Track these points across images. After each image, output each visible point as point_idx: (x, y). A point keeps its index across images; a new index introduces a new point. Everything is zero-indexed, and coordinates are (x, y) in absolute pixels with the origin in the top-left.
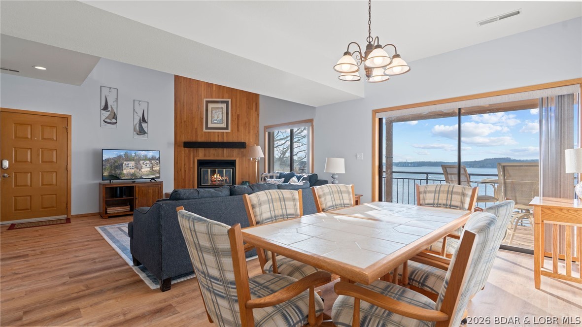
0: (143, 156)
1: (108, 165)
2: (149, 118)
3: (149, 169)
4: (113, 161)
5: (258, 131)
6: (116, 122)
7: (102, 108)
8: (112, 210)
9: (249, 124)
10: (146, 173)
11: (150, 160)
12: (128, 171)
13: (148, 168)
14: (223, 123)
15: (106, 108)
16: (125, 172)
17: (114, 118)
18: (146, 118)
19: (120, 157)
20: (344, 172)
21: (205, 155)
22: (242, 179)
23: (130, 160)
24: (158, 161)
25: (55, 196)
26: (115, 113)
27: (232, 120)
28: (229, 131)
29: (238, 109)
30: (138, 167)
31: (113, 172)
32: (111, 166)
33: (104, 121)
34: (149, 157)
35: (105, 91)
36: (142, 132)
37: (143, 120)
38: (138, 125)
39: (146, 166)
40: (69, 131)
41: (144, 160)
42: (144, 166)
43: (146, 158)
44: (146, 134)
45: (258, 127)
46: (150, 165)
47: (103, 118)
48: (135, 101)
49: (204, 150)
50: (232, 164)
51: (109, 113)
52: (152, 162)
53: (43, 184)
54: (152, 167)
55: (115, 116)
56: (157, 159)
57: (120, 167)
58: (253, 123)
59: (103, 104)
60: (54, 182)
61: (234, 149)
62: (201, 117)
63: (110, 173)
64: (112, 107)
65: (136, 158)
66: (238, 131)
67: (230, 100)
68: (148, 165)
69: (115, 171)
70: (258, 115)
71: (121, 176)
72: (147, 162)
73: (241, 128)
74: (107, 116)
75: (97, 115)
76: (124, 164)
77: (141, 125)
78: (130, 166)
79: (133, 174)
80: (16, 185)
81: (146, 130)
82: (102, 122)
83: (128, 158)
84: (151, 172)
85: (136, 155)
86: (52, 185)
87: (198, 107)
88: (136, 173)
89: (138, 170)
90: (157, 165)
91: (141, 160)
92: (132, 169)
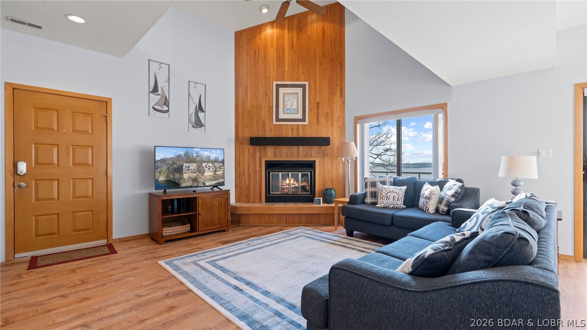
0: (206, 157)
1: (165, 167)
2: (208, 106)
3: (212, 173)
4: (170, 162)
5: (344, 124)
6: (168, 110)
7: (151, 90)
8: (168, 231)
9: (332, 114)
10: (208, 177)
11: (213, 162)
12: (189, 175)
13: (211, 171)
14: (298, 113)
15: (155, 90)
16: (185, 176)
17: (165, 104)
18: (203, 106)
19: (179, 156)
20: (536, 178)
21: (275, 155)
22: (323, 185)
23: (191, 162)
24: (221, 164)
25: (91, 213)
26: (166, 98)
27: (310, 110)
28: (306, 123)
29: (318, 95)
30: (200, 171)
31: (171, 176)
32: (168, 169)
33: (153, 108)
34: (211, 158)
35: (154, 67)
36: (198, 124)
37: (200, 108)
38: (193, 115)
39: (209, 169)
40: (108, 121)
41: (207, 162)
42: (206, 169)
43: (208, 160)
44: (203, 127)
45: (344, 119)
46: (213, 169)
47: (152, 104)
48: (190, 83)
49: (274, 148)
50: (311, 165)
51: (159, 97)
52: (216, 164)
53: (74, 197)
54: (216, 171)
55: (166, 102)
56: (221, 162)
57: (180, 170)
58: (337, 113)
59: (152, 85)
60: (90, 193)
61: (312, 147)
62: (269, 106)
63: (167, 177)
64: (162, 90)
65: (198, 159)
66: (318, 123)
67: (307, 83)
68: (211, 168)
69: (174, 175)
70: (344, 103)
71: (181, 181)
72: (210, 165)
73: (322, 120)
74: (157, 101)
75: (144, 99)
76: (184, 167)
77: (198, 115)
78: (192, 169)
79: (195, 180)
80: (37, 199)
81: (203, 121)
82: (151, 109)
83: (189, 159)
84: (215, 177)
85: (197, 155)
86: (87, 197)
87: (266, 92)
88: (198, 178)
89: (201, 175)
90: (221, 168)
91: (203, 162)
92: (194, 173)
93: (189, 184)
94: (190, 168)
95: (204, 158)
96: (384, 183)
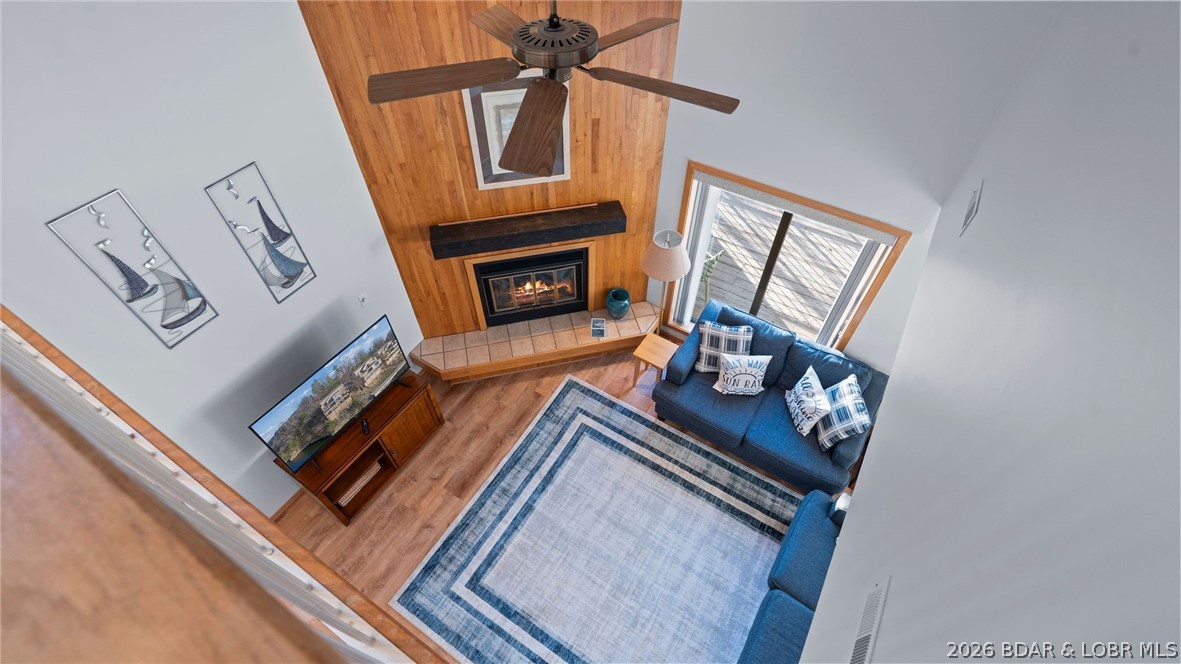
0: (355, 359)
1: (289, 436)
2: (292, 215)
3: (378, 371)
4: (294, 423)
5: (659, 164)
6: (204, 302)
7: (125, 294)
8: (349, 495)
9: (632, 145)
10: (375, 382)
11: (372, 354)
12: (339, 409)
13: (376, 369)
15: (137, 287)
16: (332, 417)
17: (186, 297)
18: (278, 222)
19: (305, 402)
23: (331, 389)
24: (390, 343)
26: (178, 281)
27: (575, 141)
28: (567, 177)
29: (596, 102)
30: (355, 386)
31: (309, 438)
32: (297, 434)
33: (165, 327)
36: (292, 272)
37: (277, 235)
38: (268, 262)
39: (371, 369)
41: (361, 363)
42: (364, 375)
43: (362, 358)
44: (307, 269)
46: (377, 364)
47: (155, 321)
48: (209, 190)
52: (379, 352)
54: (384, 362)
55: (186, 290)
56: (387, 340)
57: (319, 416)
58: (644, 140)
59: (117, 280)
63: (302, 446)
64: (153, 271)
65: (341, 375)
66: (595, 171)
68: (374, 367)
69: (312, 433)
71: (330, 429)
72: (369, 362)
73: (606, 162)
74: (160, 305)
75: (128, 325)
76: (323, 407)
77: (279, 255)
78: (339, 398)
79: (352, 407)
81: (298, 257)
82: (164, 333)
83: (326, 389)
84: (387, 372)
85: (337, 370)
87: (442, 108)
88: (358, 399)
89: (359, 391)
90: (393, 349)
91: (353, 370)
92: (345, 399)
93: (344, 423)
94: (335, 399)
95: (353, 361)
96: (732, 346)
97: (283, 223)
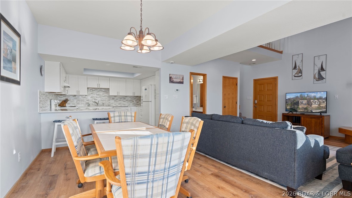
0: (313, 97)
1: (290, 102)
3: (317, 106)
4: (293, 100)
6: (302, 75)
7: (293, 68)
10: (315, 108)
11: (318, 99)
12: (302, 106)
13: (317, 104)
16: (300, 107)
17: (300, 73)
19: (297, 97)
23: (303, 99)
24: (324, 100)
30: (309, 104)
31: (293, 107)
33: (294, 76)
34: (317, 97)
35: (295, 58)
36: (321, 78)
37: (322, 69)
38: (317, 74)
39: (315, 103)
40: (277, 85)
41: (314, 99)
42: (313, 103)
43: (315, 98)
46: (318, 103)
47: (294, 74)
48: (315, 57)
51: (297, 70)
52: (320, 100)
53: (267, 111)
54: (320, 104)
55: (300, 71)
56: (324, 99)
57: (297, 103)
59: (294, 66)
60: (271, 111)
63: (290, 107)
64: (299, 67)
65: (308, 98)
68: (316, 103)
71: (298, 109)
72: (316, 101)
74: (296, 72)
75: (290, 72)
76: (300, 102)
77: (320, 73)
78: (304, 103)
79: (306, 109)
80: (259, 111)
81: (324, 76)
83: (303, 98)
84: (319, 108)
85: (308, 96)
86: (270, 112)
88: (308, 108)
89: (309, 106)
90: (324, 103)
91: (311, 99)
92: (305, 105)
93: (302, 111)
94: (303, 103)
95: (312, 97)
97: (325, 68)
